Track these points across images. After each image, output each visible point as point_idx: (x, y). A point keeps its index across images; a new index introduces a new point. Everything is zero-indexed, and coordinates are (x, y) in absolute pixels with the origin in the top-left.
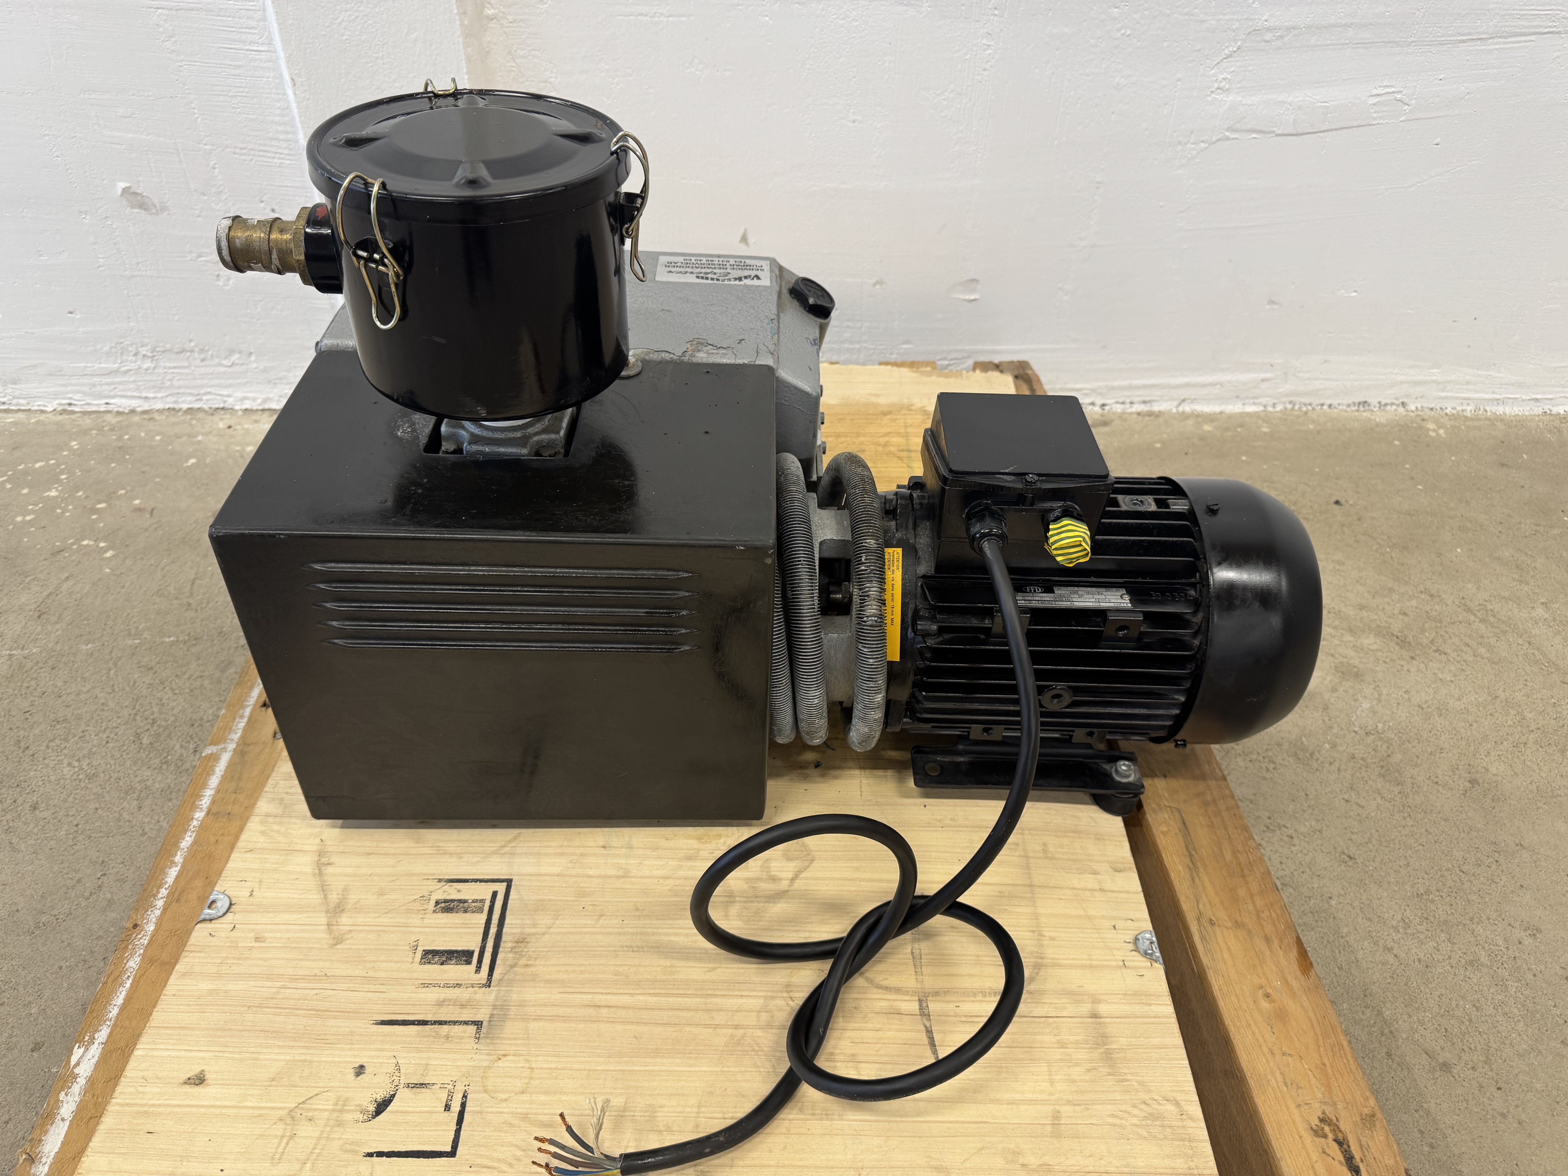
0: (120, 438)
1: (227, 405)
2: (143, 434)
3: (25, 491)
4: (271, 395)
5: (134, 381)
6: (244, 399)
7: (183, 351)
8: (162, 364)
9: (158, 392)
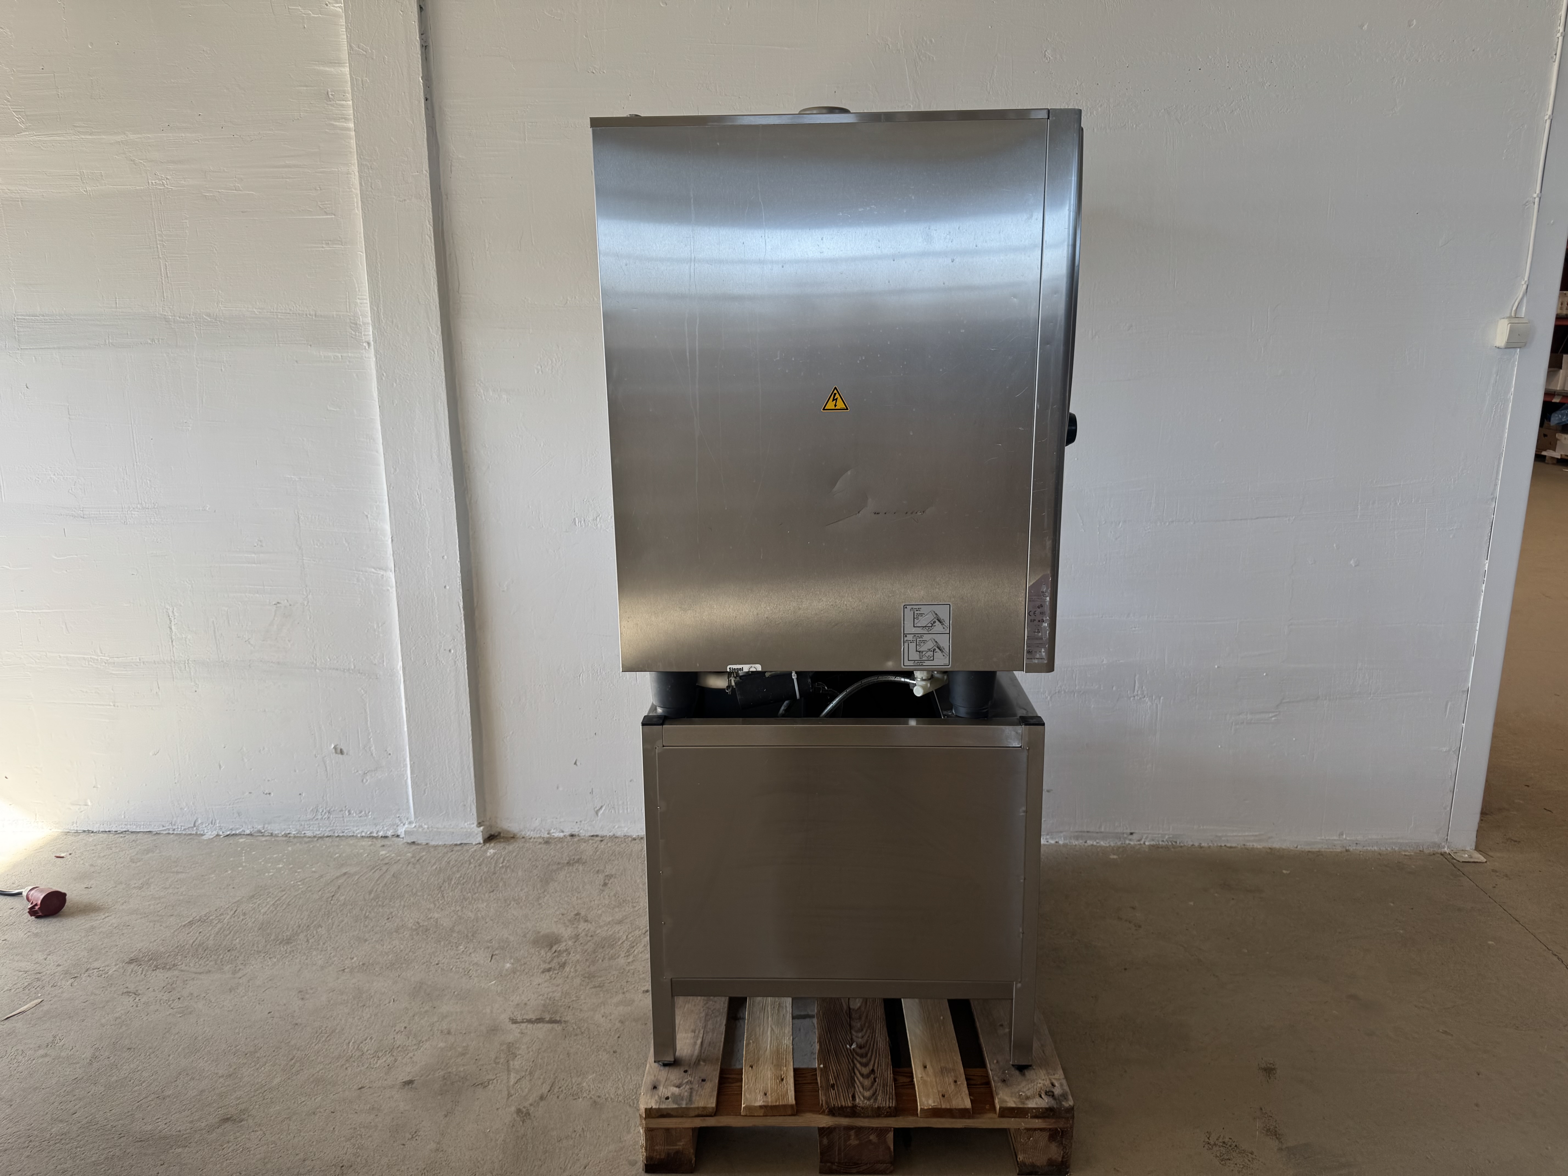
0: (309, 846)
1: (355, 835)
2: (318, 845)
3: (270, 865)
4: (374, 830)
5: (319, 824)
6: (362, 832)
7: (341, 811)
8: (331, 816)
9: (327, 828)
